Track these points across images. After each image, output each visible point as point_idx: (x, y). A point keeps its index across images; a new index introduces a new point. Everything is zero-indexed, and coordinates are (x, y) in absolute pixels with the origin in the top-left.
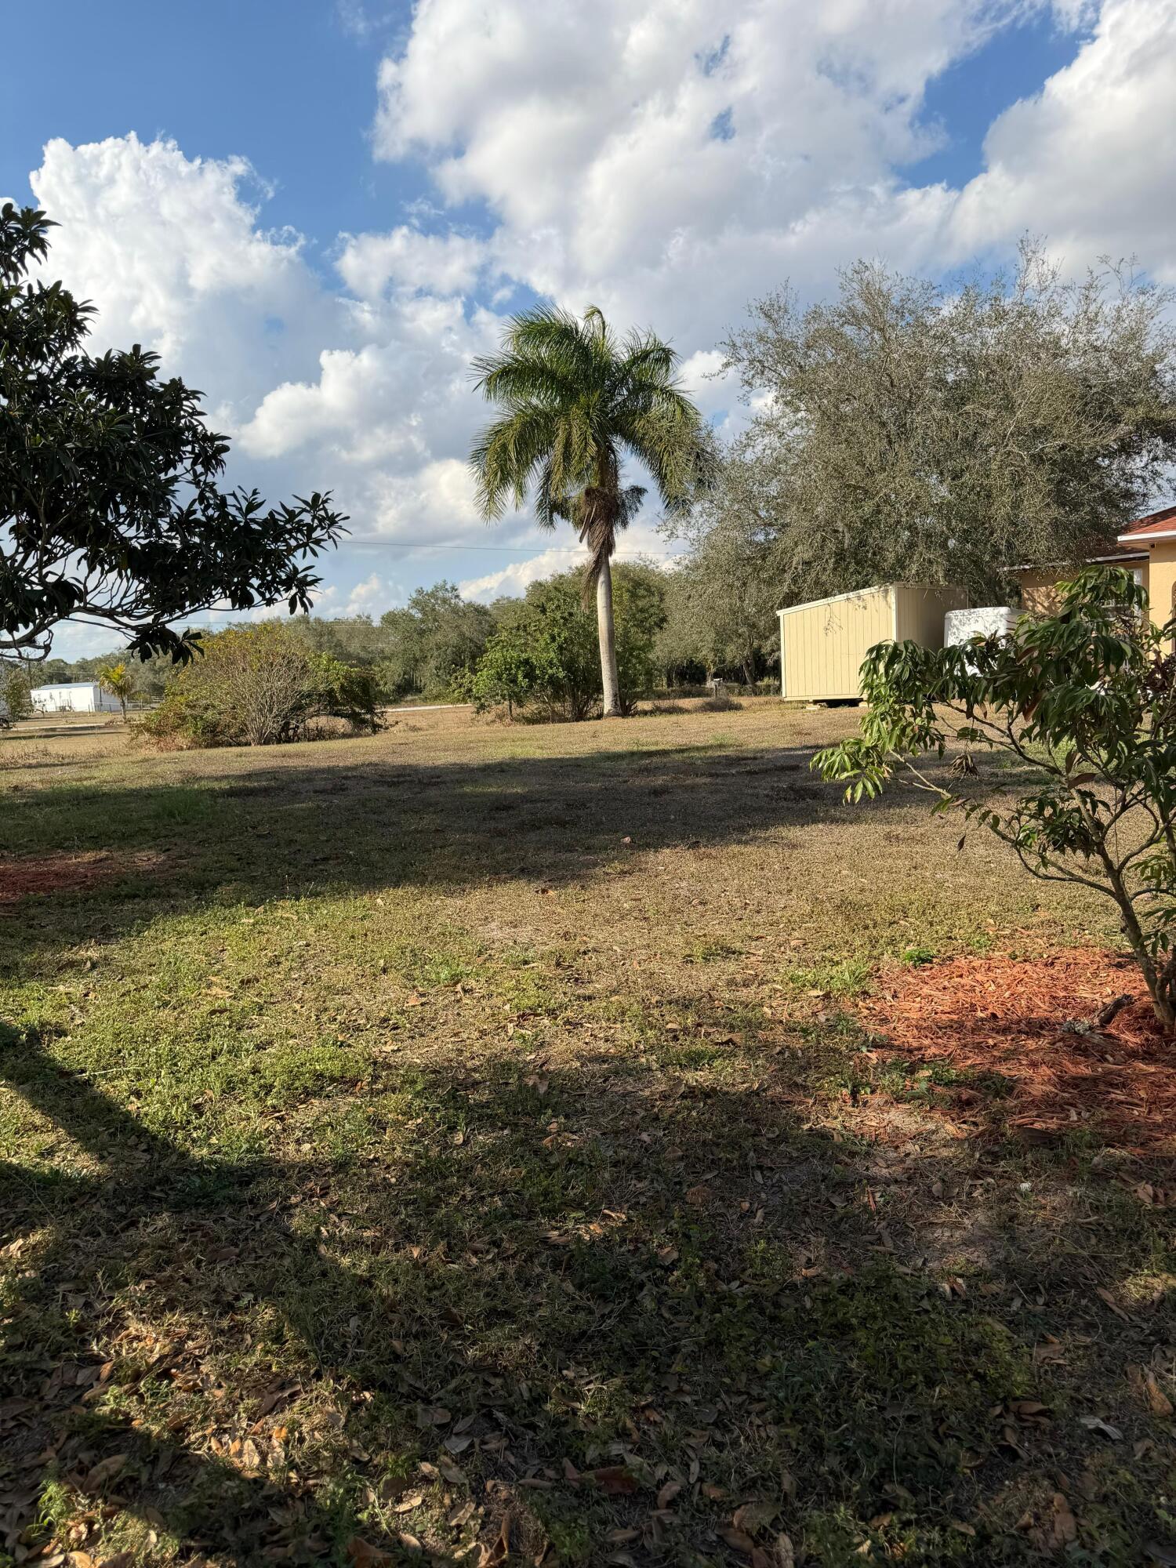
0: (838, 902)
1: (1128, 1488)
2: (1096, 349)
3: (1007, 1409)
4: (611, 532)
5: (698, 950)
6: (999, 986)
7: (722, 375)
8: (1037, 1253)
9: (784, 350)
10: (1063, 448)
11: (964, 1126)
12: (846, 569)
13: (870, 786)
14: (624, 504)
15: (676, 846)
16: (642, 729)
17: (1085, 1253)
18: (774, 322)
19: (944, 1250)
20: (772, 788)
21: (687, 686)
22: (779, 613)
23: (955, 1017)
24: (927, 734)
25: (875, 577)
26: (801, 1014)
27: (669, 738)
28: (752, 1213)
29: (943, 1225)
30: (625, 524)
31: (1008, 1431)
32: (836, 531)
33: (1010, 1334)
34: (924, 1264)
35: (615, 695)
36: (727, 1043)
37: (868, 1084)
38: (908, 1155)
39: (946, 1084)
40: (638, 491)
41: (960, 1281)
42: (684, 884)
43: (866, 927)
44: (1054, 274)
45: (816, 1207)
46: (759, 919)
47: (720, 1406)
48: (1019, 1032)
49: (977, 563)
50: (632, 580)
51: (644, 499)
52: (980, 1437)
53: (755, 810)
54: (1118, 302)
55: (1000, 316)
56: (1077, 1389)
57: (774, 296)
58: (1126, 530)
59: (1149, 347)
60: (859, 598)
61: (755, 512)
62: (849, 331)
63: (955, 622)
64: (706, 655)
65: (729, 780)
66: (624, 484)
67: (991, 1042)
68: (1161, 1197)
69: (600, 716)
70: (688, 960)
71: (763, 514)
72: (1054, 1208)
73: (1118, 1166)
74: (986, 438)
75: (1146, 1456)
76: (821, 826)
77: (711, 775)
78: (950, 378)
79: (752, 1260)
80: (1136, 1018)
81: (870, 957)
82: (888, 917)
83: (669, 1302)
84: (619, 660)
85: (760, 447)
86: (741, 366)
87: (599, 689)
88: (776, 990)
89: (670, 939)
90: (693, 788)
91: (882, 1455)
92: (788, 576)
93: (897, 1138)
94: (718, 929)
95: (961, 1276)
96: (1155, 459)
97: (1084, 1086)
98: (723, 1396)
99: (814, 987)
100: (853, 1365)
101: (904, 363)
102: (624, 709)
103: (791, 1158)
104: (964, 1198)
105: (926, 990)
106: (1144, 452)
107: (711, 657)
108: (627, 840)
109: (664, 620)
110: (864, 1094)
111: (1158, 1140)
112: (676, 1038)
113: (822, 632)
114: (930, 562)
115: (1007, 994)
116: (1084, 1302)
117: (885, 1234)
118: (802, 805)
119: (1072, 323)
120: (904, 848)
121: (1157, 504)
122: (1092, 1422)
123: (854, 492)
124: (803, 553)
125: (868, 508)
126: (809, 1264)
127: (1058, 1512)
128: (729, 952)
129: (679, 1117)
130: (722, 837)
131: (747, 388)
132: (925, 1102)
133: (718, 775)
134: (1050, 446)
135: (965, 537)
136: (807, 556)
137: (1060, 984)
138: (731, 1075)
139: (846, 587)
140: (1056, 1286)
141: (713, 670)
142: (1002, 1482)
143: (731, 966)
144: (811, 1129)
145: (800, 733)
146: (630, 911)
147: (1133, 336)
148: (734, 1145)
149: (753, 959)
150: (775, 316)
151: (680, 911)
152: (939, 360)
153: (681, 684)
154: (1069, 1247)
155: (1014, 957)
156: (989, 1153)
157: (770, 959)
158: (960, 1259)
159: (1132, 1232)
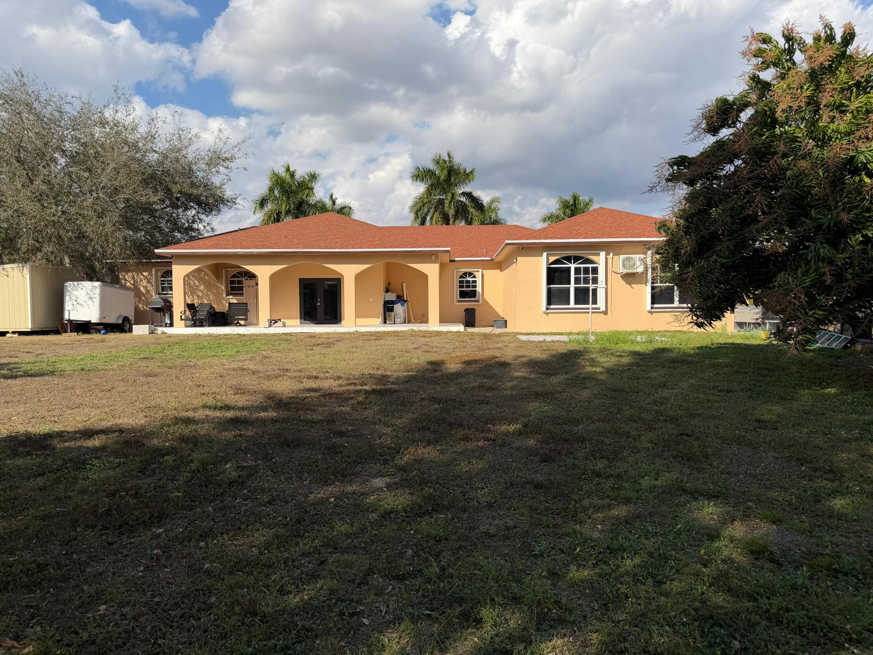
10: (129, 199)
58: (157, 247)
60: (5, 270)
63: (70, 288)
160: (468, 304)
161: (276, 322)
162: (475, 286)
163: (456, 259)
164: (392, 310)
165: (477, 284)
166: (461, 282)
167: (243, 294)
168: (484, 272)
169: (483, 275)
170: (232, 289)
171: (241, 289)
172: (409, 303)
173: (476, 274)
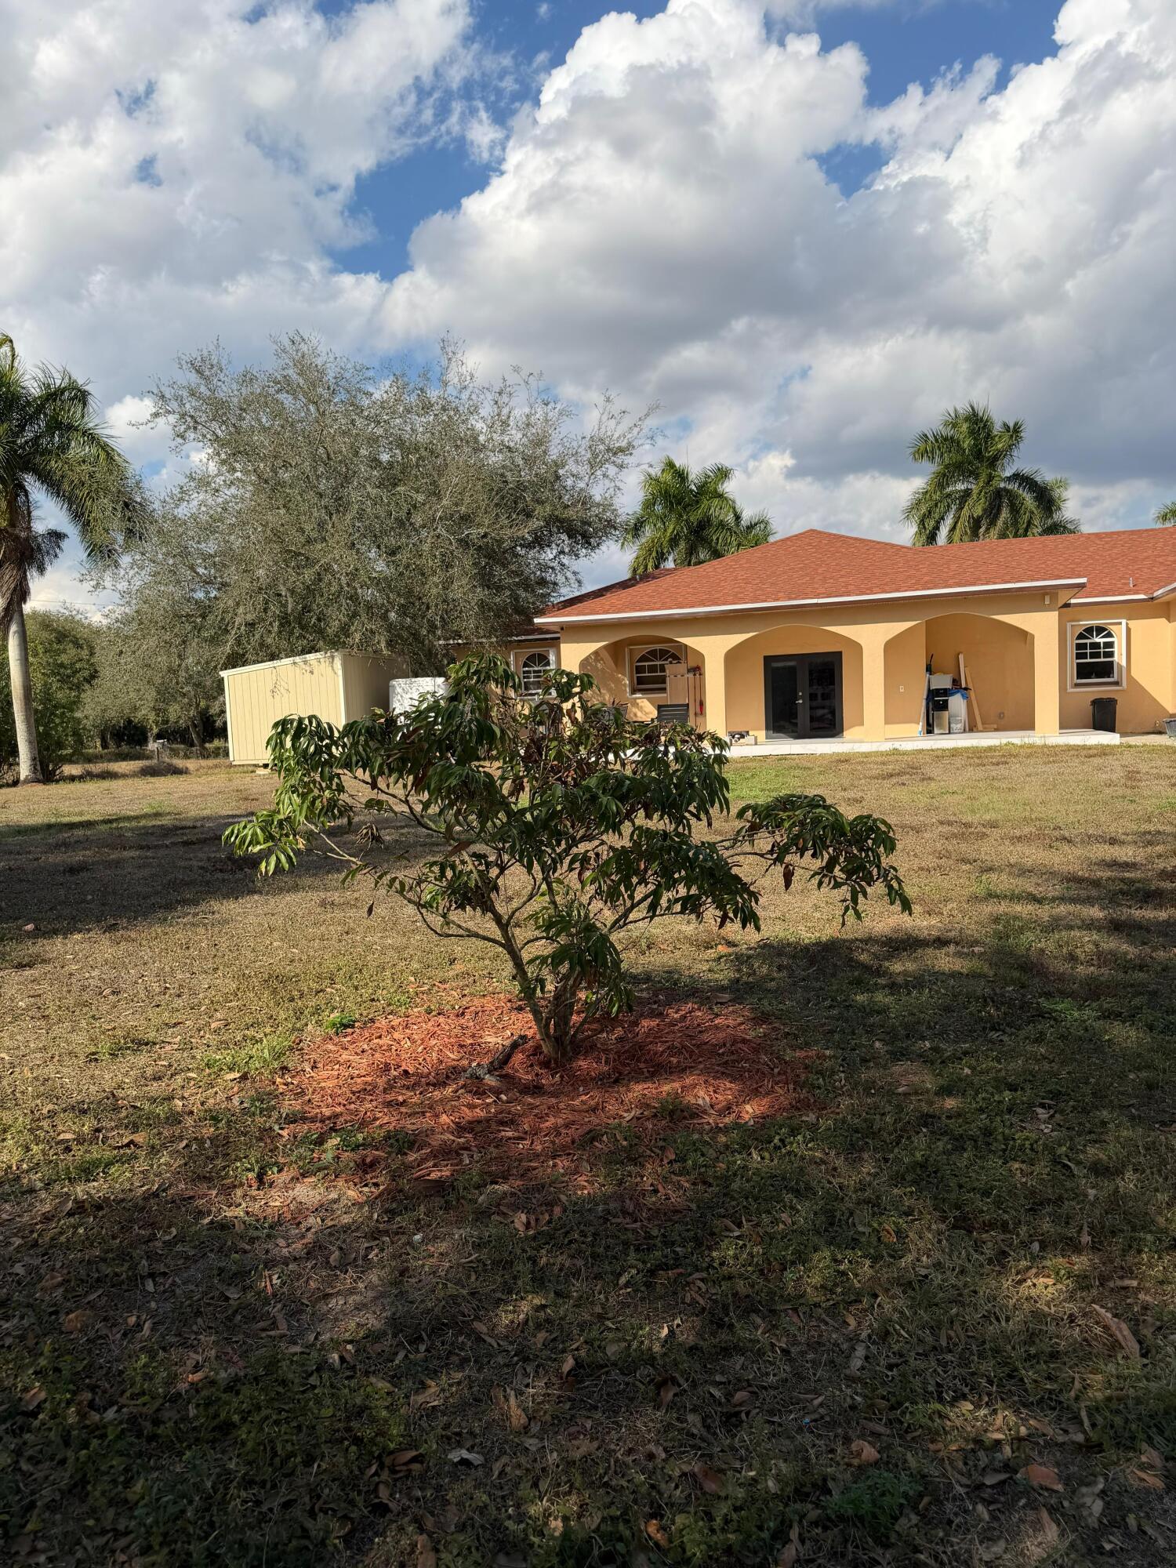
0: (266, 976)
1: (482, 1510)
2: (509, 449)
3: (382, 1466)
4: (25, 578)
5: (105, 1046)
6: (414, 1042)
7: (151, 425)
8: (422, 1301)
9: (219, 409)
10: (485, 536)
11: (366, 1189)
12: (291, 633)
13: (283, 858)
14: (39, 549)
15: (89, 930)
16: (65, 798)
17: (464, 1292)
18: (207, 379)
19: (336, 1319)
20: (209, 859)
21: (125, 748)
22: (223, 674)
23: (369, 1079)
24: (335, 806)
25: (321, 643)
26: (216, 1099)
27: (97, 807)
28: (139, 1326)
29: (338, 1293)
30: (41, 570)
31: (382, 1487)
32: (280, 595)
33: (392, 1389)
34: (316, 1338)
35: (34, 759)
36: (128, 1145)
37: (276, 1164)
38: (308, 1229)
39: (353, 1150)
40: (56, 536)
41: (349, 1347)
42: (95, 973)
43: (292, 1000)
44: (472, 377)
45: (209, 1305)
46: (179, 1003)
47: (79, 1555)
48: (428, 1084)
49: (416, 636)
50: (54, 630)
51: (64, 544)
52: (352, 1503)
53: (187, 884)
54: (527, 410)
55: (427, 407)
56: (447, 1427)
57: (205, 353)
58: (541, 613)
59: (554, 453)
60: (305, 662)
61: (192, 568)
62: (286, 399)
63: (399, 690)
64: (146, 714)
65: (161, 852)
66: (39, 527)
67: (401, 1099)
68: (533, 1223)
69: (16, 783)
70: (93, 1058)
71: (201, 571)
72: (442, 1254)
73: (498, 1201)
74: (418, 519)
75: (502, 1473)
76: (256, 897)
77: (142, 848)
78: (385, 457)
79: (132, 1379)
80: (528, 1056)
81: (294, 1029)
82: (314, 986)
83: (30, 1452)
84: (39, 719)
85: (195, 503)
86: (172, 419)
87: (14, 751)
88: (190, 1079)
89: (74, 1036)
90: (118, 863)
91: (252, 1553)
92: (231, 639)
93: (299, 1213)
94: (129, 1019)
95: (350, 1342)
96: (562, 552)
97: (479, 1128)
98: (85, 1541)
99: (231, 1069)
100: (232, 1466)
101: (339, 439)
102: (45, 773)
103: (187, 1258)
104: (360, 1262)
105: (345, 1056)
106: (554, 546)
107: (152, 717)
108: (30, 927)
109: (94, 675)
110: (272, 1174)
111: (535, 1169)
112: (68, 1149)
113: (269, 694)
114: (372, 632)
115: (420, 1050)
116: (461, 1339)
117: (280, 1317)
118: (239, 875)
119: (489, 422)
120: (338, 914)
121: (567, 592)
122: (455, 1456)
123: (295, 558)
124: (244, 615)
125: (308, 575)
126: (197, 1368)
127: (421, 1553)
128: (140, 1044)
129: (63, 1239)
130: (145, 916)
131: (180, 440)
132: (330, 1172)
133: (149, 848)
134: (474, 532)
135: (403, 611)
136: (249, 618)
137: (468, 1032)
138: (129, 1179)
139: (292, 651)
140: (437, 1329)
141: (155, 730)
142: (372, 1541)
143: (142, 1059)
144: (212, 1222)
145: (246, 799)
146: (27, 1009)
147: (540, 442)
148: (123, 1256)
149: (168, 1048)
150: (207, 373)
151: (86, 1004)
152: (373, 440)
153: (119, 746)
154: (452, 1289)
155: (429, 1011)
156: (387, 1211)
157: (187, 1046)
158: (350, 1327)
159: (507, 1262)
160: (1097, 689)
161: (743, 736)
162: (1111, 654)
163: (1073, 601)
164: (944, 706)
165: (1116, 649)
166: (1079, 646)
167: (665, 689)
168: (1133, 624)
169: (1128, 630)
170: (640, 681)
171: (663, 680)
172: (972, 694)
173: (1114, 629)
